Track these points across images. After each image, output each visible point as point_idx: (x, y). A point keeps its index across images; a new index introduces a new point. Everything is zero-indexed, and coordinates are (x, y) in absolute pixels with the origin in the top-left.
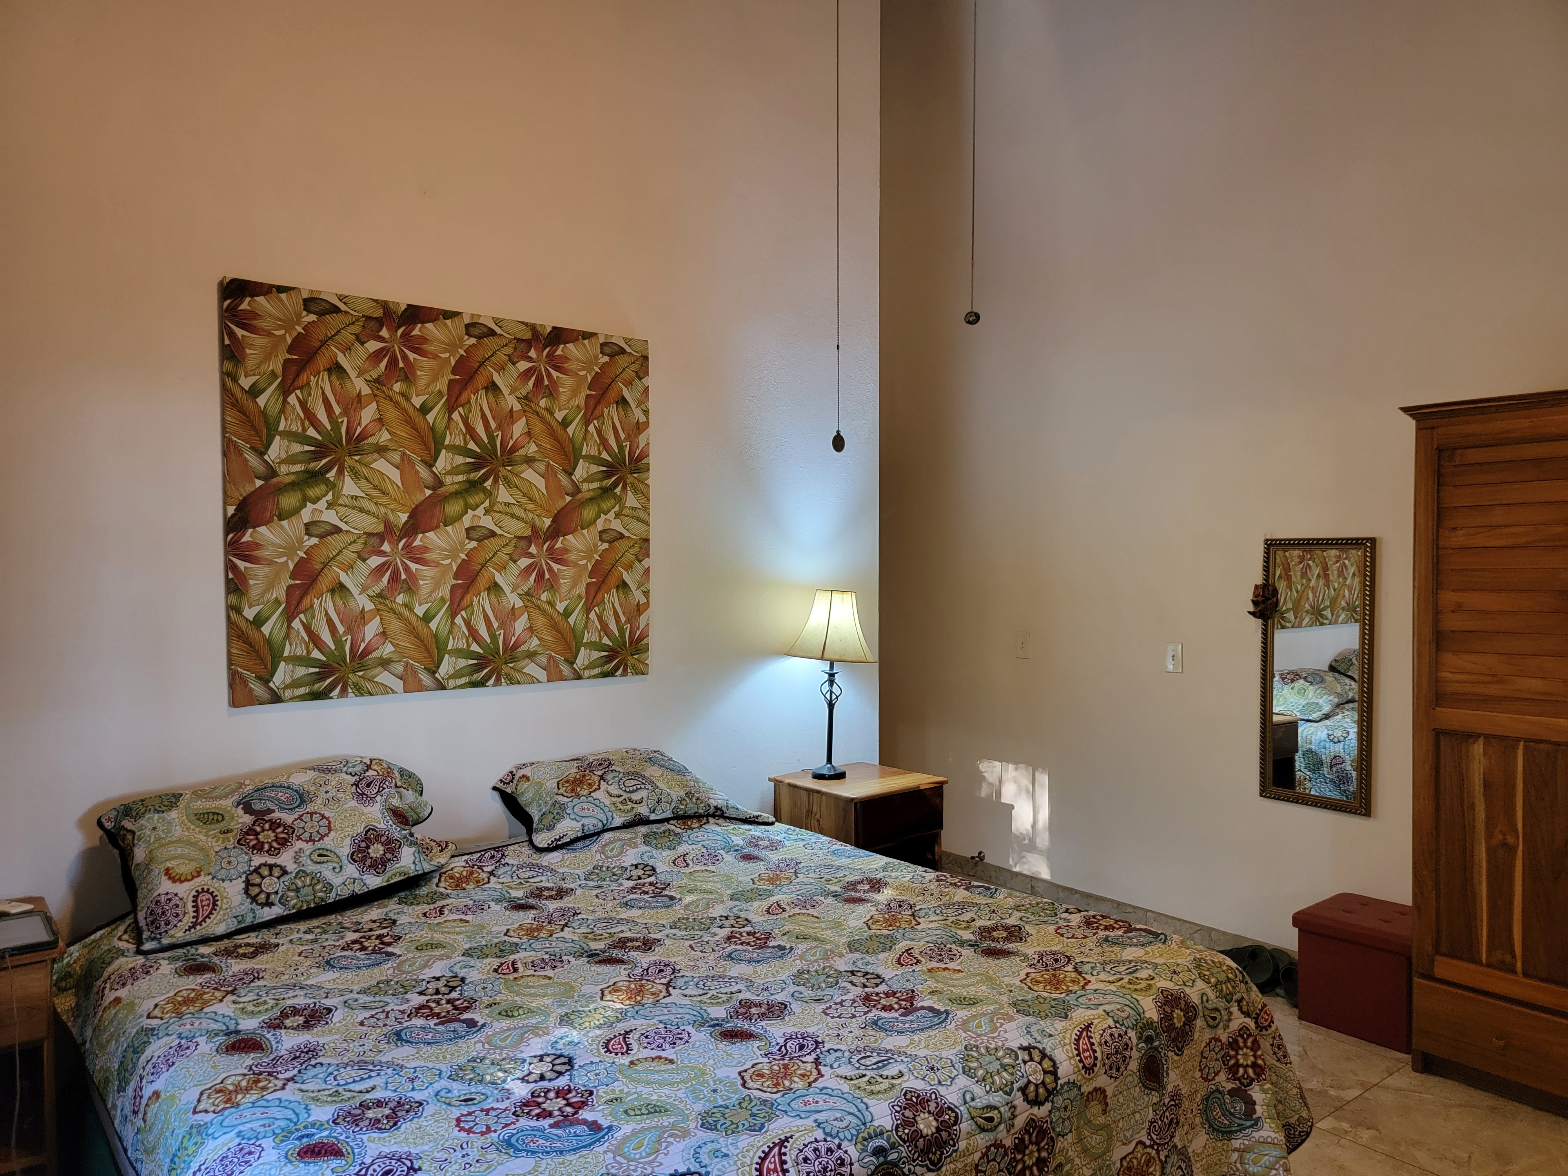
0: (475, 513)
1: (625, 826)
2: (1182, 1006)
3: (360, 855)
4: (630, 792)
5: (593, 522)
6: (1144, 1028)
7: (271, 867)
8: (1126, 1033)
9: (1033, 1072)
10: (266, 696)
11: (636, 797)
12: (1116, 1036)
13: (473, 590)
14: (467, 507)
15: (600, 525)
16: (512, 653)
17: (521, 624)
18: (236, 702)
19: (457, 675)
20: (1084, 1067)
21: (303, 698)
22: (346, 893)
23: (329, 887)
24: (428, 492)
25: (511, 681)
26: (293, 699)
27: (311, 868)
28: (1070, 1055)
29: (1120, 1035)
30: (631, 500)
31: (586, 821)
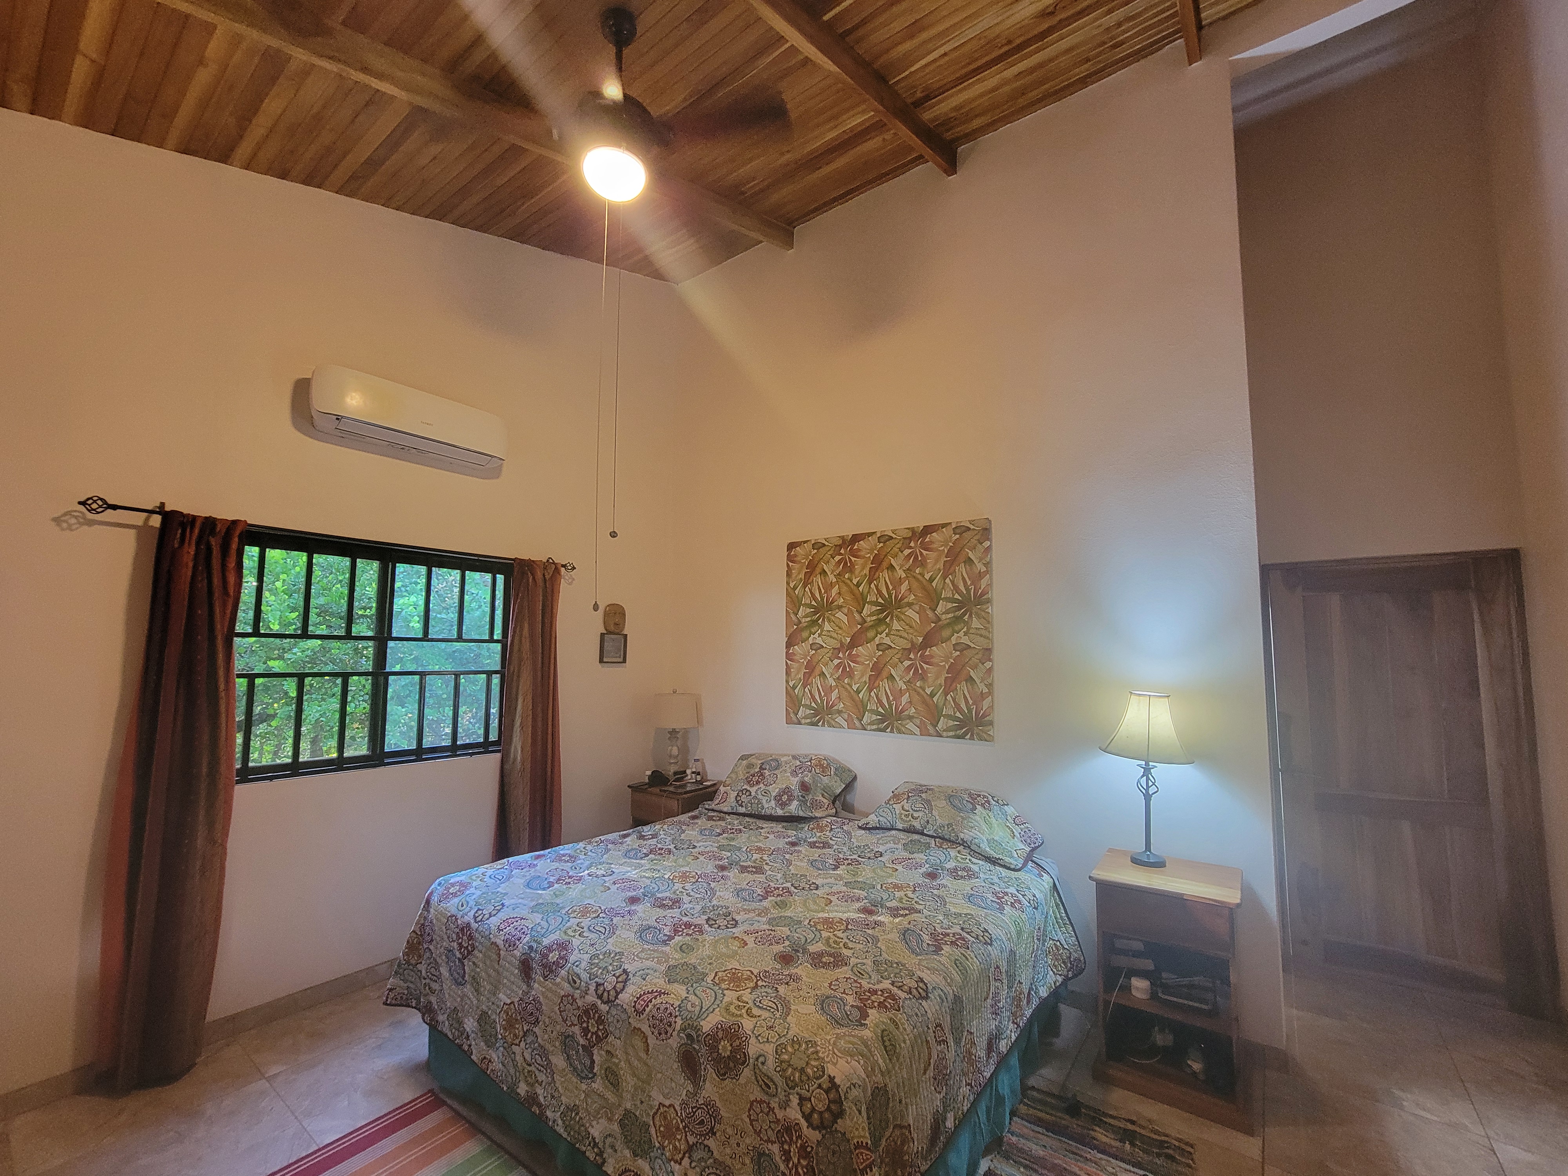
0: (881, 636)
1: (904, 830)
2: (734, 1044)
3: (778, 798)
4: (915, 811)
5: (949, 638)
6: (691, 1026)
7: (747, 791)
8: (676, 1017)
9: (610, 982)
10: (796, 721)
11: (916, 814)
12: (668, 1012)
13: (879, 678)
14: (877, 633)
15: (954, 640)
16: (900, 715)
17: (905, 699)
18: (789, 721)
19: (872, 723)
20: (634, 1007)
21: (808, 724)
22: (768, 812)
23: (763, 808)
24: (859, 626)
25: (900, 732)
26: (805, 724)
27: (760, 797)
28: (634, 994)
29: (671, 1014)
30: (975, 623)
31: (881, 819)
